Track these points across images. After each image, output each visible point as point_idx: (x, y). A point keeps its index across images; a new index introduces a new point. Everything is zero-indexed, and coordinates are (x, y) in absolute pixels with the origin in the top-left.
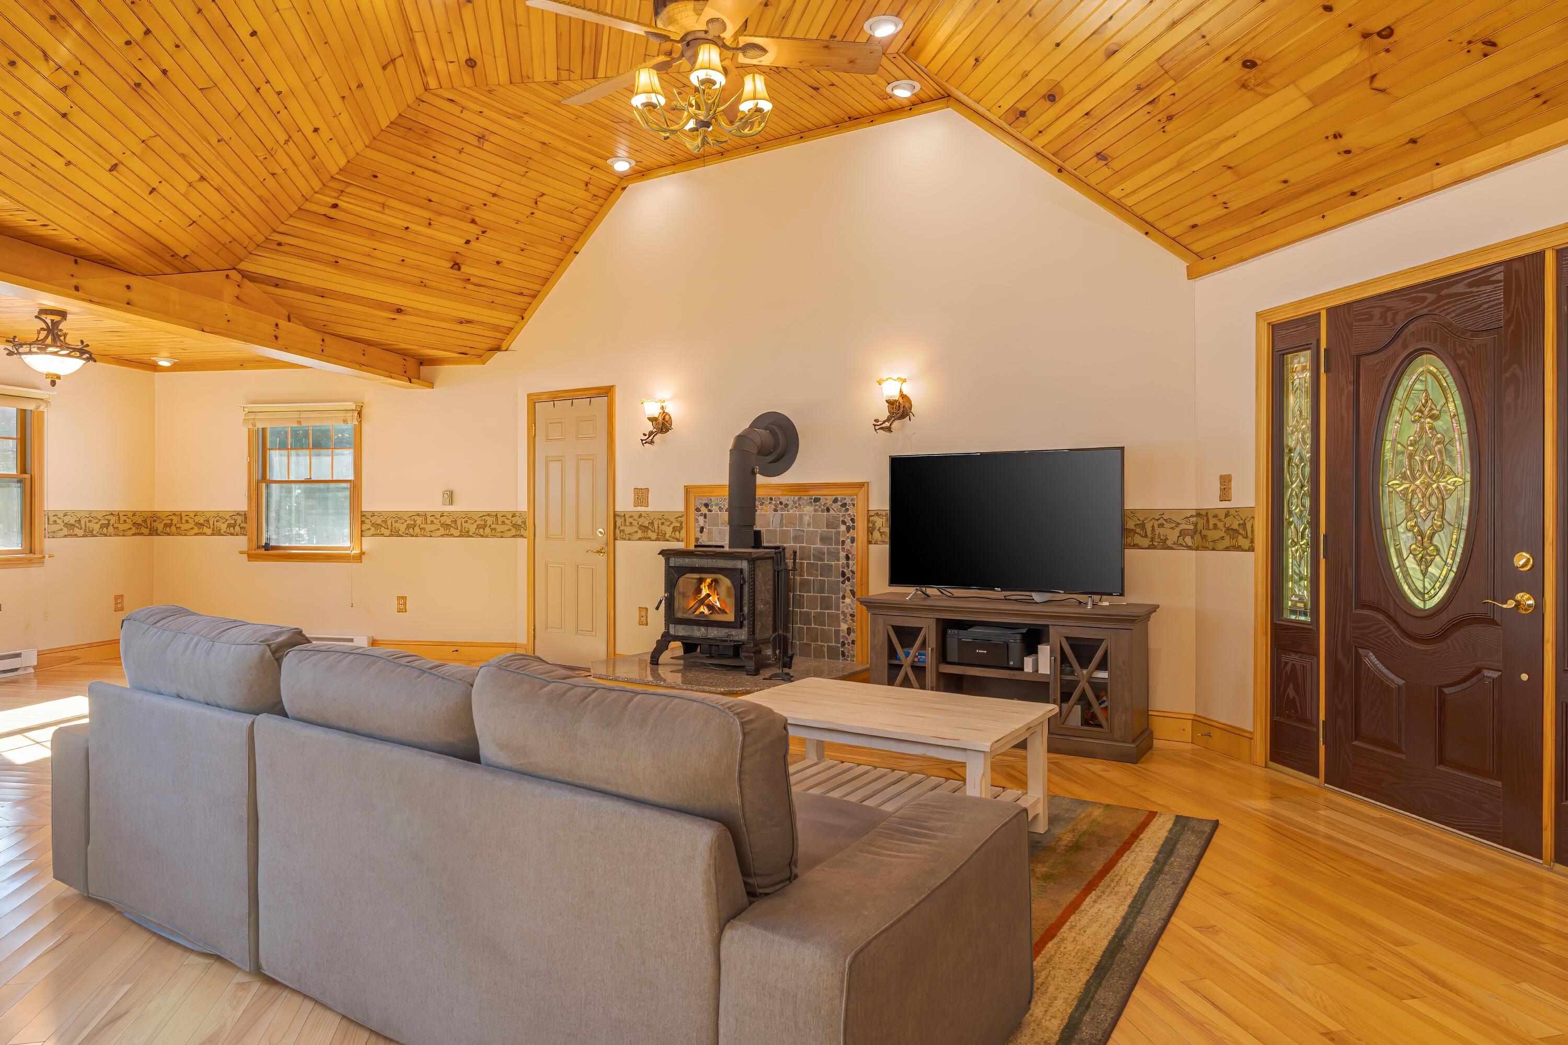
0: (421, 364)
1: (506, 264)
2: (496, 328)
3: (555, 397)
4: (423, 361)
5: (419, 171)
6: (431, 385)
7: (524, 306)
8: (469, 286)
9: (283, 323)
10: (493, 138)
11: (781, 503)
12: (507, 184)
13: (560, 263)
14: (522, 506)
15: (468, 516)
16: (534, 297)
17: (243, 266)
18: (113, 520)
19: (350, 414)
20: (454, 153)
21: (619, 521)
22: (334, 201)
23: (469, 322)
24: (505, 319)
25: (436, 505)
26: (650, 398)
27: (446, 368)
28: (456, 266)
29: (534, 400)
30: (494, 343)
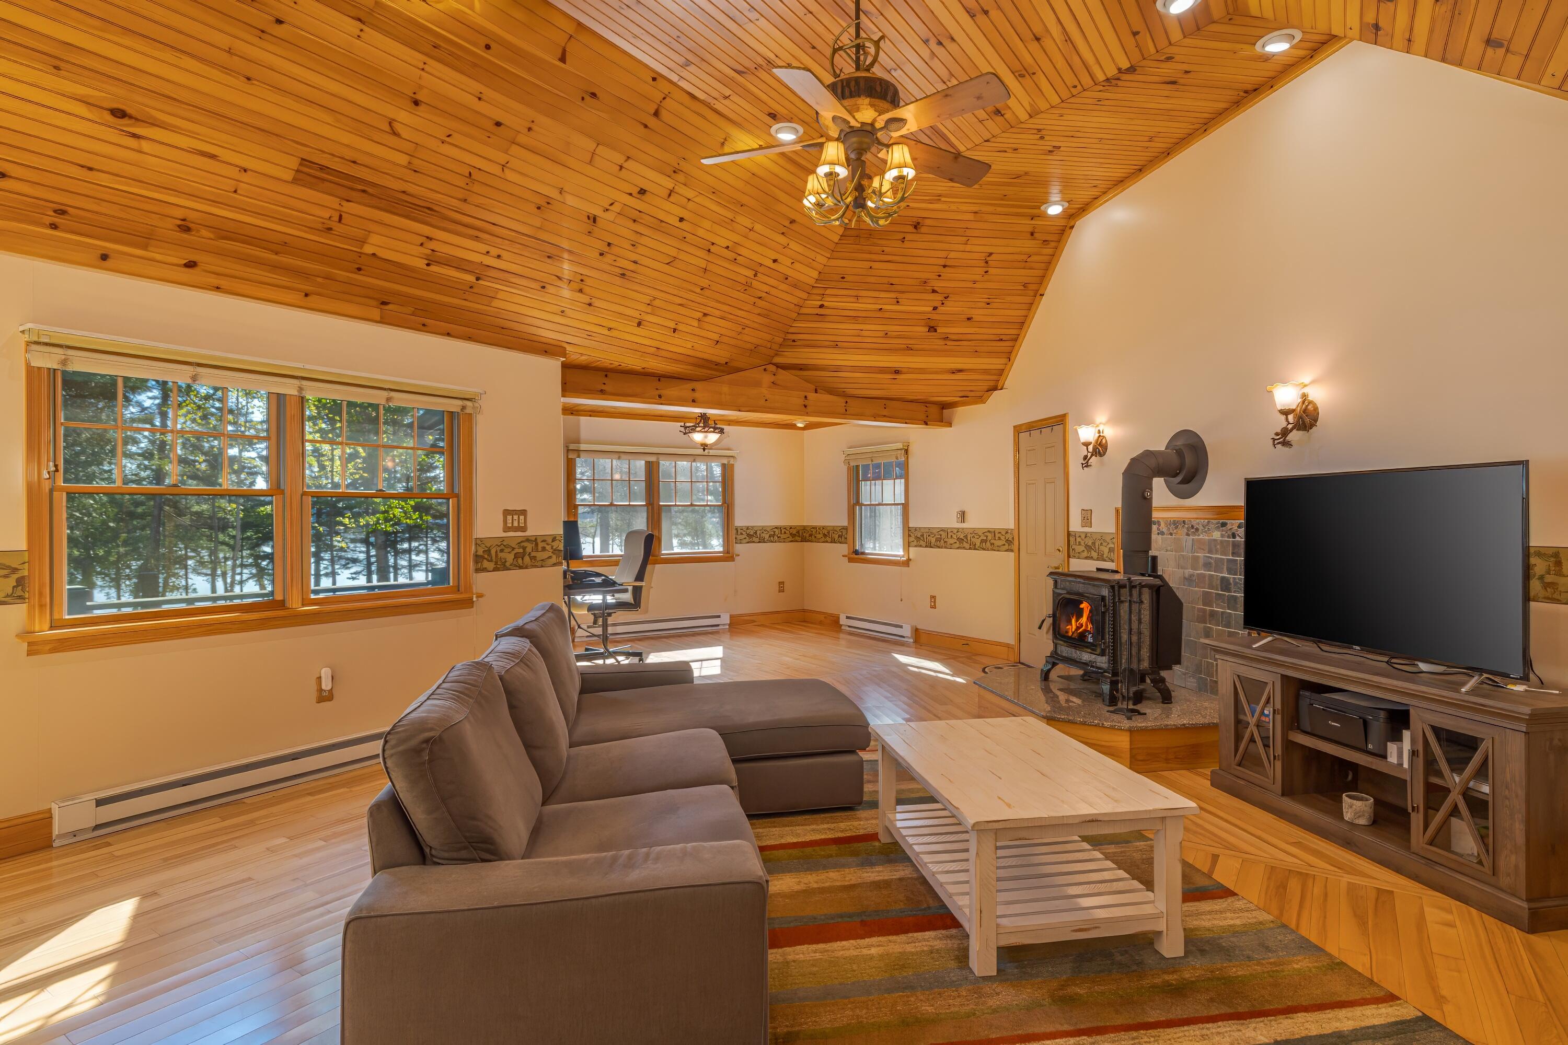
0: (943, 408)
1: (976, 318)
2: (986, 372)
3: (1031, 427)
4: (944, 406)
5: (875, 265)
6: (950, 424)
7: (1008, 349)
8: (949, 343)
9: (812, 396)
10: (928, 222)
11: (1193, 527)
12: (952, 255)
13: (1030, 307)
14: (1011, 525)
15: (974, 532)
16: (1016, 340)
17: (777, 360)
18: (777, 531)
19: (899, 452)
20: (899, 244)
21: (1072, 539)
22: (820, 303)
23: (960, 371)
24: (995, 363)
25: (952, 522)
26: (1089, 422)
27: (960, 410)
28: (932, 329)
29: (1018, 430)
30: (992, 384)
